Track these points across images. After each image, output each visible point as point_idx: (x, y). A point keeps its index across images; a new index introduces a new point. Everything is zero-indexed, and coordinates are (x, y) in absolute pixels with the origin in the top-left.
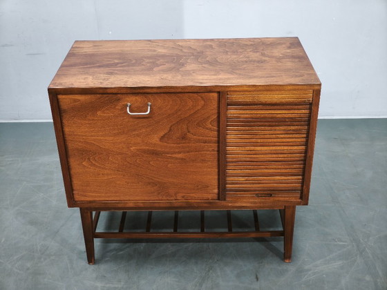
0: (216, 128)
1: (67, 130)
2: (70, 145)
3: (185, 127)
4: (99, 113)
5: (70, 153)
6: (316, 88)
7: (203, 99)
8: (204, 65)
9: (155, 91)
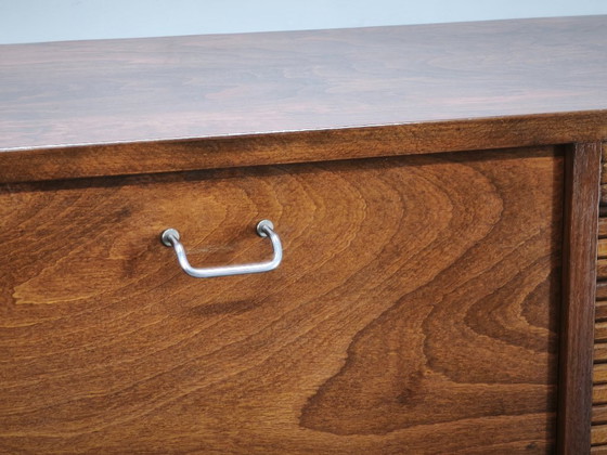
0: (544, 332)
3: (415, 334)
4: (23, 292)
7: (499, 190)
9: (298, 153)
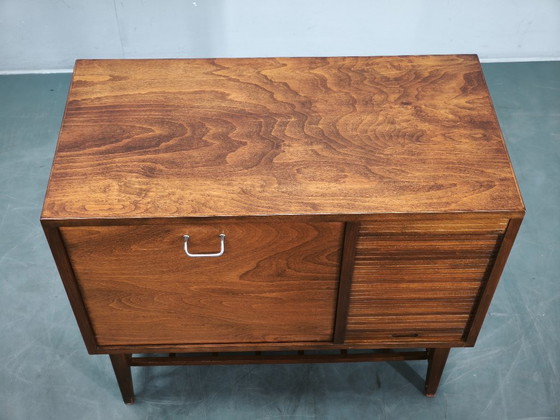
0: (336, 263)
1: (78, 268)
2: (86, 286)
3: (283, 262)
4: (134, 247)
5: (87, 293)
6: (515, 216)
7: (317, 230)
8: (315, 147)
